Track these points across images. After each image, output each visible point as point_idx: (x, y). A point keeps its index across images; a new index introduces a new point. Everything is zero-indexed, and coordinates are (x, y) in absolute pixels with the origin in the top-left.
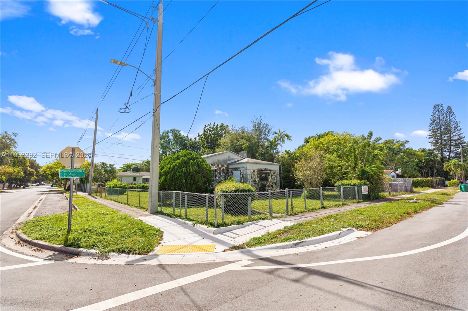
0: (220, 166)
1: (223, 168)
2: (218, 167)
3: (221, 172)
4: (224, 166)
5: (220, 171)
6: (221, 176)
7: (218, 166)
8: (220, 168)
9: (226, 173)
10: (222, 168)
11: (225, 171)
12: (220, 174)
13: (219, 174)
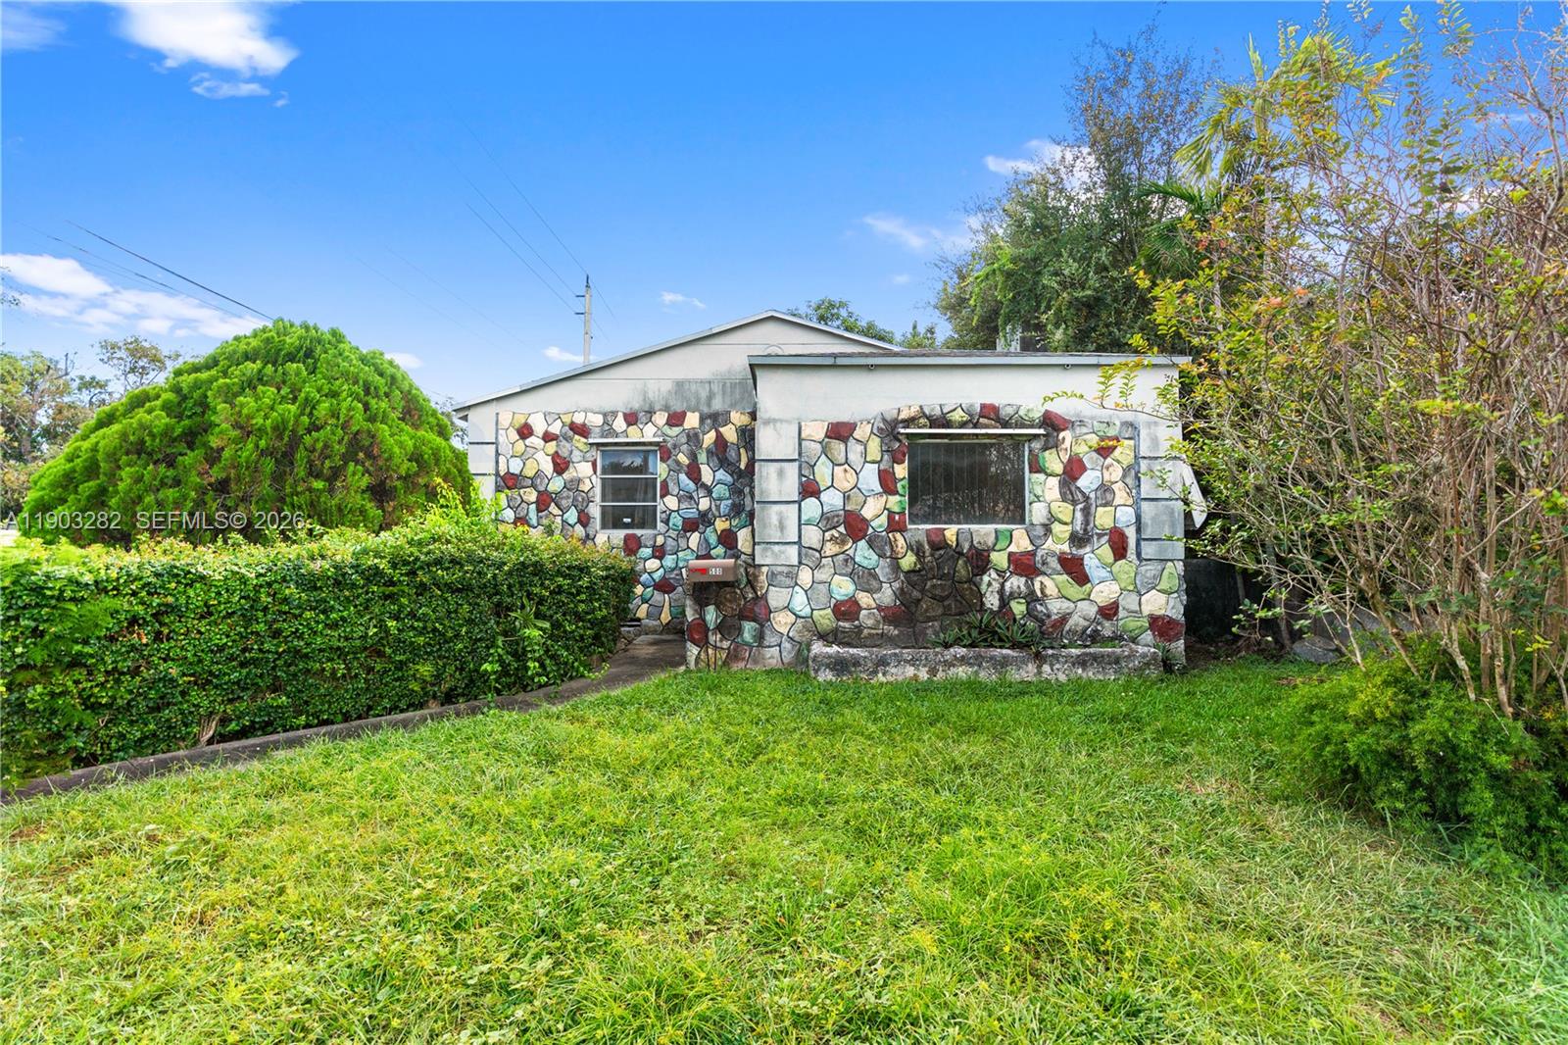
0: (692, 421)
1: (719, 436)
2: (676, 430)
3: (702, 457)
4: (727, 422)
5: (693, 457)
6: (704, 486)
7: (676, 419)
8: (694, 438)
9: (743, 467)
10: (709, 438)
11: (732, 454)
12: (694, 473)
13: (683, 477)
